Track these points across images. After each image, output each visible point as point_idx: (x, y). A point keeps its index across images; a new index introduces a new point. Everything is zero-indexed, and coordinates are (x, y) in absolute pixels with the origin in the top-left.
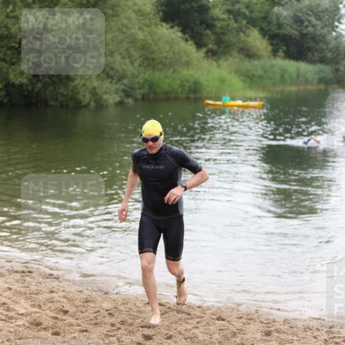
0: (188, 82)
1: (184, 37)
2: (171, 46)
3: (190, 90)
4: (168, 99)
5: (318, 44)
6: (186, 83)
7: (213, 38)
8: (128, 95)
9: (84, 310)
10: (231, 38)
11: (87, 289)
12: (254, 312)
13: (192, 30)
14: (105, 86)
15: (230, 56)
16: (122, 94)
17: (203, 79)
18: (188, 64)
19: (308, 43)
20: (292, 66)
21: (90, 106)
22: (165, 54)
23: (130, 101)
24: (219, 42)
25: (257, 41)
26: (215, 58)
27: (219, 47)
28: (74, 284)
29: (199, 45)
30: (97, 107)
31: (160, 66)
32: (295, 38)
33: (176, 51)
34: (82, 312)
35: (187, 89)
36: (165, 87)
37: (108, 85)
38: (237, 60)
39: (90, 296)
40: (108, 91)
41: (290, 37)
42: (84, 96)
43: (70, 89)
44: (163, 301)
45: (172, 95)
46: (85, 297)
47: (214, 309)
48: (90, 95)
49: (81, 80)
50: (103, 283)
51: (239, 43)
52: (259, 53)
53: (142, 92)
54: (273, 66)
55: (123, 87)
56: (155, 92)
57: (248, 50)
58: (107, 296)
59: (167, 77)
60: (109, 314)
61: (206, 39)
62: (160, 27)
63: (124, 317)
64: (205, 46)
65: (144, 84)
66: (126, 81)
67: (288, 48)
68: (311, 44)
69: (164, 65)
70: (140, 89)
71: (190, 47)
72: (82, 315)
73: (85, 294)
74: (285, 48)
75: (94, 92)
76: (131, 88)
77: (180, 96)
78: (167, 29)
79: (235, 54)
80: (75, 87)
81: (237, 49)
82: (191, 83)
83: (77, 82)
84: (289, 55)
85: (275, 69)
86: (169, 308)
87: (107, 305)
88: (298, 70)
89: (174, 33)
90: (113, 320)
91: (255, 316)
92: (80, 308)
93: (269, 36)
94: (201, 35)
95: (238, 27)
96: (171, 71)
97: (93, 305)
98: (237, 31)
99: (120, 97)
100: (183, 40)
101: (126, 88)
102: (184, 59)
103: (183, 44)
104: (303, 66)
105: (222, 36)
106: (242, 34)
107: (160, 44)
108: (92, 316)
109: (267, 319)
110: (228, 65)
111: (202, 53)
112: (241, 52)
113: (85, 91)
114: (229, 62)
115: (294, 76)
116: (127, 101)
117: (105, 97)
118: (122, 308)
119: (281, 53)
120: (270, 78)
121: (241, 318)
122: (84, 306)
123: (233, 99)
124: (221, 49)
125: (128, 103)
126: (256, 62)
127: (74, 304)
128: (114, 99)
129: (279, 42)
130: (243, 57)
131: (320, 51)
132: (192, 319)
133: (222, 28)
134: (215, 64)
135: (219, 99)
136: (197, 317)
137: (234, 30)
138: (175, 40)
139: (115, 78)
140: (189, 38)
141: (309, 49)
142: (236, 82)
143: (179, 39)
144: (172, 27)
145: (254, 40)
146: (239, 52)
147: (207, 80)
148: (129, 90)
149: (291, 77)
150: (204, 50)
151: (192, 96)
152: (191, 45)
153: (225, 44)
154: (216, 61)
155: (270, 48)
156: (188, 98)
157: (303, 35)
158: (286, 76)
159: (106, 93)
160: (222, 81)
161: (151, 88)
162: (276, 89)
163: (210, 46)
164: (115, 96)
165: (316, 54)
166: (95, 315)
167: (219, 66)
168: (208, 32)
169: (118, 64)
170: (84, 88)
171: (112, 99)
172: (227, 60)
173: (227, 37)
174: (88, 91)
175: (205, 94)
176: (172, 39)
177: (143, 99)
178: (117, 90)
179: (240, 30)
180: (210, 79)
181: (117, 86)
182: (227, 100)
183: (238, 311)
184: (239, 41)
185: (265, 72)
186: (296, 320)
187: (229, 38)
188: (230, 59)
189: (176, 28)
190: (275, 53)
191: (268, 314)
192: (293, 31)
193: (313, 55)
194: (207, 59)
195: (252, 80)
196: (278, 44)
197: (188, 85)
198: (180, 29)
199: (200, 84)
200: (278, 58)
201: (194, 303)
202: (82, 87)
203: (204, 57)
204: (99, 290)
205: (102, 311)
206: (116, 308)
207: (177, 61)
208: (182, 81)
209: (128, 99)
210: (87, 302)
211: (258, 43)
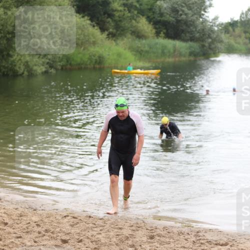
0: (94, 56)
1: (92, 24)
2: (82, 31)
3: (96, 62)
4: (80, 69)
5: (189, 27)
6: (93, 57)
7: (113, 24)
8: (51, 67)
9: (19, 223)
11: (21, 207)
13: (98, 18)
14: (35, 60)
15: (126, 37)
16: (47, 66)
17: (105, 54)
18: (94, 43)
19: (182, 27)
20: (170, 43)
21: (24, 75)
23: (53, 71)
24: (117, 27)
25: (144, 25)
26: (114, 39)
27: (117, 31)
28: (12, 204)
29: (103, 30)
30: (28, 76)
32: (172, 23)
33: (86, 34)
34: (18, 224)
35: (94, 61)
36: (79, 60)
37: (37, 59)
38: (130, 40)
39: (23, 212)
40: (37, 64)
41: (169, 23)
42: (19, 68)
43: (10, 63)
44: (76, 215)
45: (83, 66)
46: (20, 212)
47: (112, 220)
48: (24, 67)
49: (17, 56)
50: (33, 203)
51: (132, 27)
52: (146, 34)
53: (61, 64)
54: (157, 44)
55: (48, 61)
56: (70, 64)
57: (138, 33)
58: (35, 212)
59: (79, 53)
60: (38, 225)
61: (108, 25)
63: (47, 227)
64: (107, 30)
65: (62, 59)
66: (49, 57)
67: (167, 31)
68: (185, 27)
69: (77, 44)
70: (60, 62)
71: (96, 31)
72: (17, 226)
74: (165, 31)
75: (27, 65)
76: (53, 61)
77: (89, 66)
78: (80, 18)
79: (129, 36)
80: (14, 61)
81: (130, 32)
82: (96, 57)
83: (14, 58)
84: (168, 36)
85: (158, 46)
86: (80, 220)
87: (35, 219)
88: (174, 47)
89: (84, 21)
90: (39, 229)
91: (143, 225)
92: (16, 221)
93: (154, 22)
94: (104, 22)
95: (131, 16)
96: (82, 48)
97: (25, 218)
98: (130, 19)
99: (46, 68)
100: (92, 26)
101: (50, 61)
102: (92, 40)
103: (91, 29)
104: (178, 44)
105: (119, 23)
106: (134, 21)
108: (25, 227)
109: (152, 227)
110: (124, 43)
111: (105, 35)
112: (133, 34)
113: (20, 64)
114: (124, 42)
115: (172, 51)
116: (50, 71)
117: (35, 68)
118: (46, 220)
119: (162, 34)
120: (154, 53)
121: (132, 226)
124: (118, 32)
125: (51, 72)
126: (144, 41)
127: (11, 218)
128: (41, 69)
129: (160, 26)
130: (135, 38)
131: (191, 32)
132: (96, 227)
133: (119, 17)
134: (114, 43)
136: (101, 226)
137: (128, 19)
138: (86, 27)
139: (42, 54)
140: (95, 25)
141: (183, 31)
142: (129, 55)
143: (88, 26)
144: (83, 17)
145: (143, 26)
146: (131, 34)
147: (109, 55)
148: (52, 63)
149: (169, 52)
150: (106, 33)
151: (97, 66)
152: (96, 29)
153: (121, 28)
154: (115, 40)
155: (154, 31)
156: (94, 68)
157: (178, 21)
158: (166, 51)
159: (36, 65)
160: (119, 55)
161: (68, 61)
162: (159, 60)
163: (111, 30)
164: (42, 67)
165: (187, 35)
166: (27, 225)
167: (117, 44)
168: (109, 20)
170: (20, 62)
171: (40, 69)
172: (123, 40)
173: (123, 23)
174: (22, 64)
175: (107, 65)
176: (83, 26)
177: (62, 69)
178: (43, 62)
179: (132, 18)
180: (110, 54)
181: (43, 60)
184: (132, 26)
185: (150, 48)
186: (172, 227)
187: (124, 24)
188: (125, 39)
189: (86, 18)
190: (158, 34)
191: (152, 223)
192: (171, 18)
193: (186, 36)
194: (108, 40)
195: (141, 54)
196: (160, 28)
197: (94, 58)
198: (89, 18)
199: (103, 58)
200: (160, 38)
202: (18, 62)
203: (107, 38)
204: (30, 207)
205: (31, 223)
206: (42, 221)
207: (87, 41)
208: (90, 56)
209: (51, 69)
210: (21, 216)
211: (146, 28)
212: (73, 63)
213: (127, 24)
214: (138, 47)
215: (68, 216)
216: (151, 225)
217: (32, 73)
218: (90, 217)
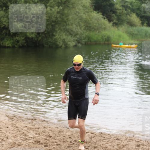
0: (105, 37)
1: (103, 17)
2: (98, 21)
4: (96, 44)
7: (116, 17)
8: (79, 42)
9: (58, 136)
10: (124, 17)
11: (60, 127)
12: (132, 136)
13: (107, 14)
14: (69, 38)
15: (123, 25)
16: (76, 42)
17: (111, 35)
18: (105, 29)
21: (62, 47)
22: (95, 25)
23: (80, 45)
24: (119, 19)
26: (117, 26)
27: (119, 21)
28: (54, 124)
29: (110, 21)
30: (65, 47)
31: (93, 30)
33: (100, 23)
34: (58, 137)
35: (105, 39)
36: (95, 39)
37: (71, 38)
38: (126, 27)
39: (61, 129)
42: (59, 43)
43: (54, 39)
44: (93, 132)
45: (98, 42)
46: (59, 130)
47: (115, 135)
49: (58, 35)
51: (127, 20)
52: (136, 24)
53: (85, 41)
55: (76, 39)
56: (90, 41)
57: (131, 23)
59: (96, 35)
60: (70, 138)
61: (113, 18)
62: (93, 13)
63: (76, 139)
64: (112, 21)
65: (85, 38)
66: (78, 36)
69: (95, 29)
70: (84, 40)
71: (106, 22)
72: (57, 138)
73: (59, 129)
74: (147, 22)
75: (64, 41)
76: (80, 39)
77: (101, 42)
78: (96, 14)
79: (126, 25)
80: (56, 39)
81: (126, 22)
82: (106, 37)
83: (56, 37)
84: (149, 25)
85: (143, 31)
86: (96, 135)
87: (68, 134)
89: (99, 15)
90: (71, 140)
91: (133, 138)
92: (57, 135)
93: (140, 16)
94: (111, 16)
95: (127, 13)
96: (98, 32)
97: (62, 133)
98: (126, 15)
99: (75, 43)
100: (103, 19)
102: (103, 27)
103: (103, 20)
105: (119, 17)
106: (128, 16)
107: (93, 20)
108: (62, 138)
109: (138, 140)
110: (122, 29)
111: (111, 24)
113: (60, 41)
114: (123, 28)
117: (69, 43)
118: (75, 135)
119: (145, 24)
120: (140, 35)
121: (127, 139)
122: (58, 134)
123: (124, 44)
124: (119, 22)
126: (134, 28)
127: (54, 133)
130: (129, 26)
132: (105, 139)
133: (120, 13)
134: (117, 29)
135: (118, 44)
136: (108, 139)
138: (99, 19)
139: (73, 35)
140: (105, 18)
142: (126, 36)
143: (101, 18)
144: (98, 13)
145: (134, 18)
146: (127, 24)
147: (113, 36)
148: (79, 40)
150: (112, 23)
151: (106, 42)
152: (106, 20)
153: (121, 20)
154: (117, 27)
155: (140, 22)
156: (105, 44)
158: (147, 34)
159: (69, 41)
160: (120, 36)
161: (89, 39)
163: (115, 21)
164: (73, 43)
166: (63, 138)
167: (118, 30)
168: (114, 15)
169: (74, 29)
170: (60, 39)
171: (72, 44)
172: (122, 27)
173: (122, 17)
174: (61, 41)
175: (112, 42)
176: (98, 18)
177: (85, 44)
178: (74, 40)
179: (127, 14)
181: (74, 38)
182: (121, 44)
183: (125, 136)
185: (138, 32)
188: (123, 27)
189: (100, 13)
190: (143, 24)
191: (138, 137)
195: (133, 36)
196: (144, 20)
198: (101, 14)
199: (110, 37)
200: (144, 26)
201: (106, 132)
202: (59, 39)
203: (112, 26)
204: (65, 127)
205: (66, 136)
206: (73, 135)
207: (100, 27)
208: (102, 36)
209: (79, 44)
210: (60, 132)
211: (135, 20)
212: (92, 40)
213: (124, 18)
214: (131, 31)
215: (88, 132)
216: (138, 138)
217: (67, 46)
218: (101, 133)
